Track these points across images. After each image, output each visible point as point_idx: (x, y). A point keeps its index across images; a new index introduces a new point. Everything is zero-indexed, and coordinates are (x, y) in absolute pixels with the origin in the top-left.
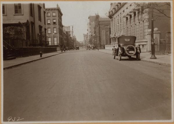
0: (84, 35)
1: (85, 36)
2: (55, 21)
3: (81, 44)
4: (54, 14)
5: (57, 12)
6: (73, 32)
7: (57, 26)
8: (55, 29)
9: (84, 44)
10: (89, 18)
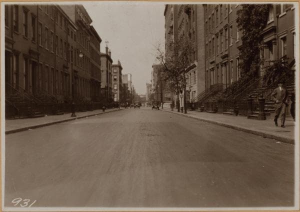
0: (147, 84)
1: (149, 86)
2: (115, 77)
3: (142, 98)
4: (115, 71)
5: (118, 68)
6: (131, 82)
7: (118, 82)
8: (116, 85)
9: (147, 100)
10: (153, 67)
